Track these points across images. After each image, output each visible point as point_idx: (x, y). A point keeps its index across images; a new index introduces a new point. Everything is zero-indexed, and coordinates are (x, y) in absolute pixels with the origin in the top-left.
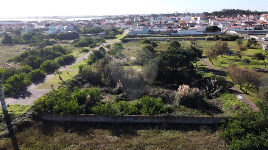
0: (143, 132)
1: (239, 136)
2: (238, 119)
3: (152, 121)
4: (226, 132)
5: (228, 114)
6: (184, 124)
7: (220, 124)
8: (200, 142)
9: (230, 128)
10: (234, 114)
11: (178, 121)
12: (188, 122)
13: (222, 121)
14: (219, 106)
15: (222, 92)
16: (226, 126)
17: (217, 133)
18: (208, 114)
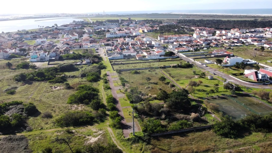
0: (190, 134)
1: (218, 131)
2: (216, 125)
3: (190, 130)
4: (214, 130)
5: (211, 123)
6: (201, 129)
7: (211, 127)
8: (208, 134)
9: (215, 128)
10: (214, 123)
11: (198, 128)
12: (201, 128)
13: (211, 126)
14: (206, 120)
15: (205, 113)
16: (213, 128)
17: (211, 131)
18: (204, 124)
